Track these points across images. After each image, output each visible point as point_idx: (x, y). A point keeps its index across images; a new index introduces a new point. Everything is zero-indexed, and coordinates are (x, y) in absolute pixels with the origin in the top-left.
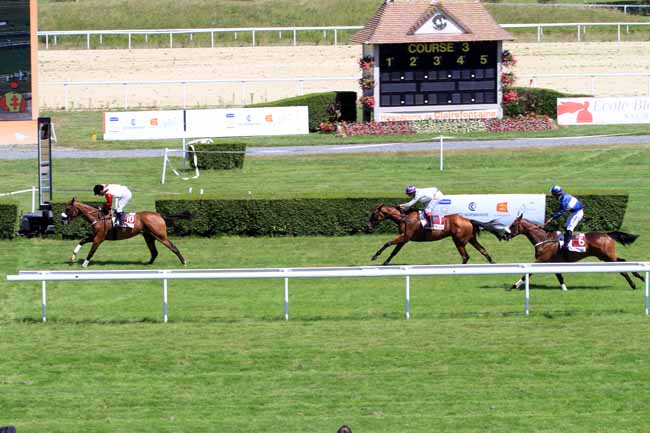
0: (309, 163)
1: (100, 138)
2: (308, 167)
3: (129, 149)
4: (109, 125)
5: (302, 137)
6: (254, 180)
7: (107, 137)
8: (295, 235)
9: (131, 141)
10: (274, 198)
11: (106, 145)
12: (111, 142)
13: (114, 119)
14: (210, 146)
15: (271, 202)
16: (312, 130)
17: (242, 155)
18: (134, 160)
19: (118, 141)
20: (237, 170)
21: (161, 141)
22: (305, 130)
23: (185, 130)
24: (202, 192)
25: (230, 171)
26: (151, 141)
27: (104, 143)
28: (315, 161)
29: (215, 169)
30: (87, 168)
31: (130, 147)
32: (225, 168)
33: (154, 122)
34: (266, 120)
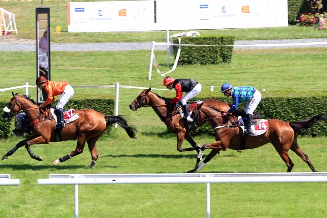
0: (300, 58)
1: (65, 31)
2: (299, 62)
3: (98, 42)
4: (74, 16)
5: (280, 30)
6: (246, 76)
7: (72, 29)
8: (314, 136)
9: (99, 34)
10: (291, 96)
11: (72, 38)
12: (77, 35)
13: (79, 10)
14: (196, 39)
15: (288, 100)
16: (291, 23)
17: (231, 49)
18: (108, 54)
19: (84, 33)
20: (226, 65)
21: (130, 34)
22: (285, 23)
23: (156, 21)
24: (212, 90)
25: (218, 66)
26: (120, 34)
27: (71, 35)
28: (305, 56)
29: (202, 64)
30: (61, 63)
31: (100, 39)
32: (213, 63)
33: (123, 13)
34: (243, 11)
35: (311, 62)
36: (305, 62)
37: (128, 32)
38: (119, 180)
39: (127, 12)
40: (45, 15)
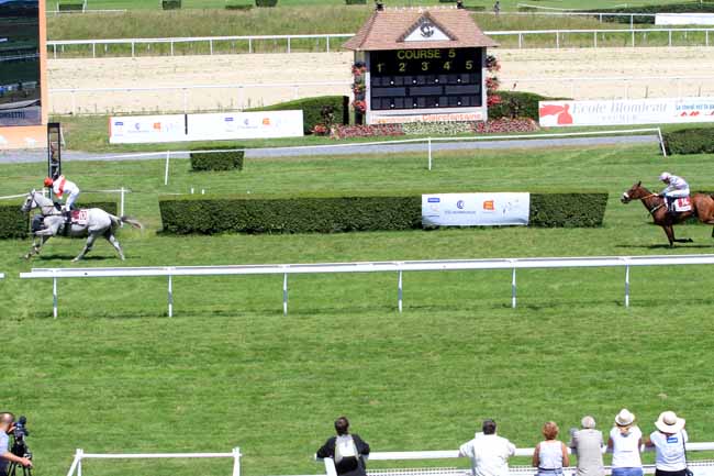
0: (304, 164)
1: (107, 142)
2: (303, 168)
4: (114, 129)
7: (113, 140)
8: (292, 233)
9: (135, 145)
11: (112, 148)
12: (116, 145)
16: (307, 132)
19: (122, 144)
20: (236, 171)
21: (164, 144)
22: (300, 133)
23: (186, 133)
24: (203, 192)
26: (154, 144)
27: (110, 146)
28: (309, 163)
29: (216, 170)
30: (94, 170)
32: (226, 169)
33: (157, 126)
34: (263, 123)
38: (90, 274)
39: (161, 125)
40: (55, 129)
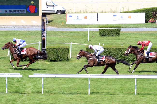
1: (65, 23)
5: (141, 24)
7: (67, 23)
9: (77, 25)
12: (69, 25)
13: (70, 16)
16: (146, 22)
18: (77, 32)
19: (71, 25)
20: (117, 36)
22: (144, 22)
23: (97, 21)
24: (104, 45)
25: (115, 37)
27: (67, 25)
29: (109, 36)
30: (60, 35)
31: (76, 27)
32: (113, 36)
34: (129, 18)
35: (148, 36)
36: (146, 36)
37: (87, 24)
39: (87, 17)
